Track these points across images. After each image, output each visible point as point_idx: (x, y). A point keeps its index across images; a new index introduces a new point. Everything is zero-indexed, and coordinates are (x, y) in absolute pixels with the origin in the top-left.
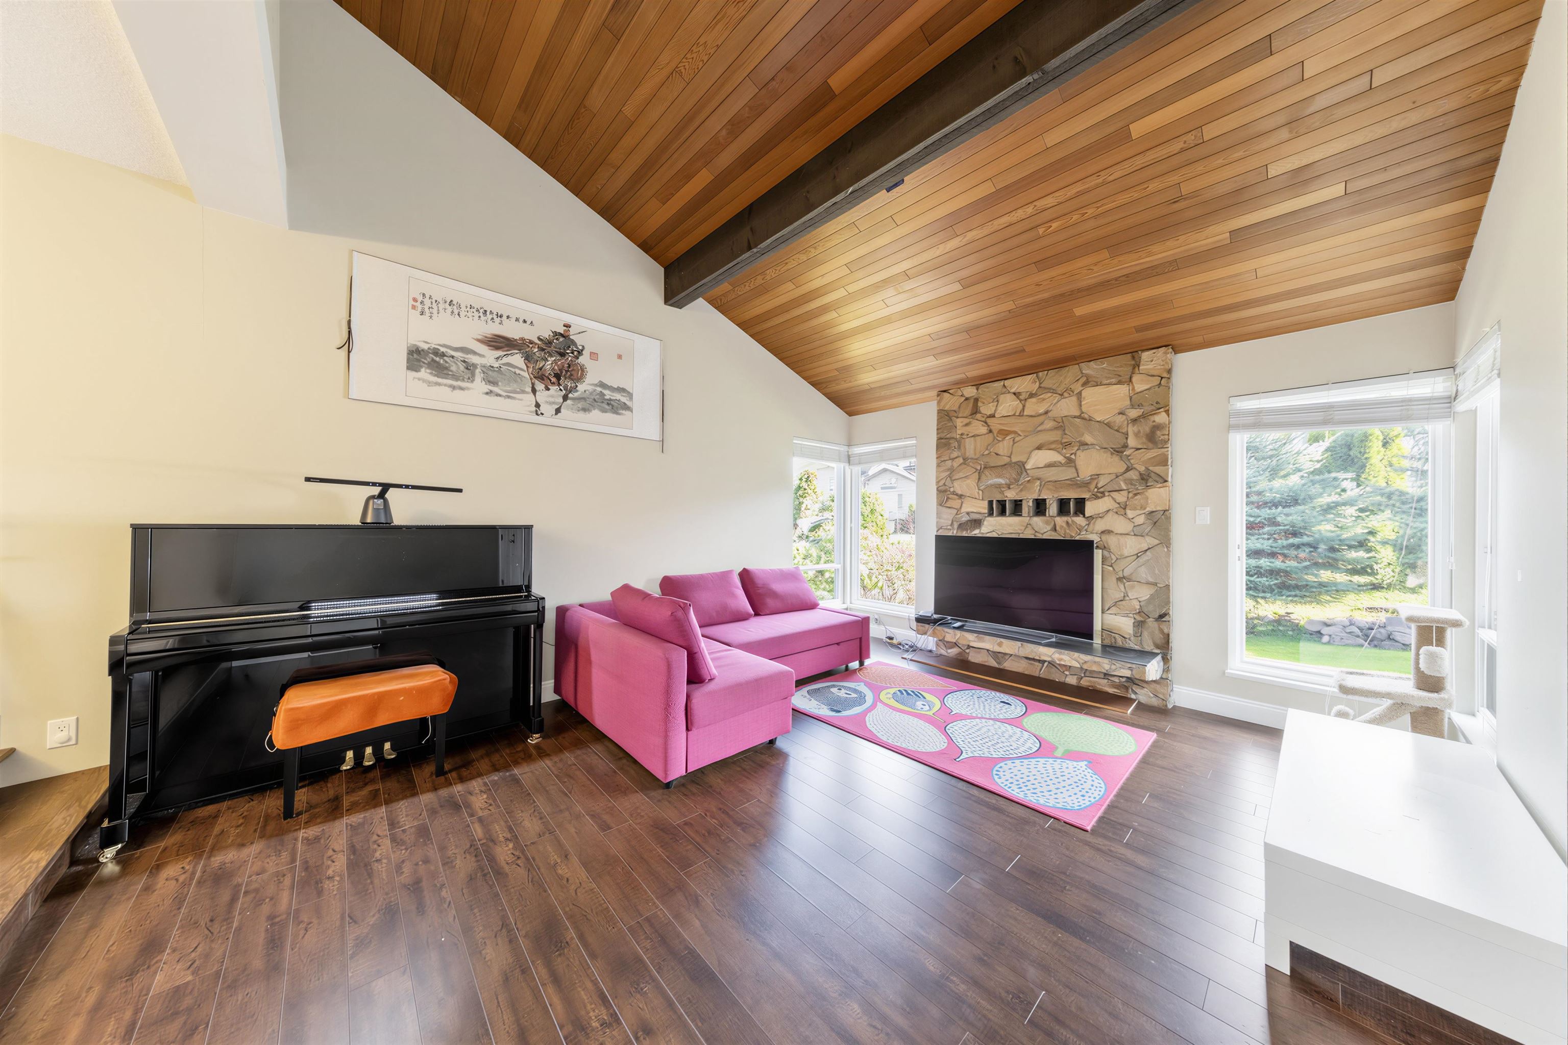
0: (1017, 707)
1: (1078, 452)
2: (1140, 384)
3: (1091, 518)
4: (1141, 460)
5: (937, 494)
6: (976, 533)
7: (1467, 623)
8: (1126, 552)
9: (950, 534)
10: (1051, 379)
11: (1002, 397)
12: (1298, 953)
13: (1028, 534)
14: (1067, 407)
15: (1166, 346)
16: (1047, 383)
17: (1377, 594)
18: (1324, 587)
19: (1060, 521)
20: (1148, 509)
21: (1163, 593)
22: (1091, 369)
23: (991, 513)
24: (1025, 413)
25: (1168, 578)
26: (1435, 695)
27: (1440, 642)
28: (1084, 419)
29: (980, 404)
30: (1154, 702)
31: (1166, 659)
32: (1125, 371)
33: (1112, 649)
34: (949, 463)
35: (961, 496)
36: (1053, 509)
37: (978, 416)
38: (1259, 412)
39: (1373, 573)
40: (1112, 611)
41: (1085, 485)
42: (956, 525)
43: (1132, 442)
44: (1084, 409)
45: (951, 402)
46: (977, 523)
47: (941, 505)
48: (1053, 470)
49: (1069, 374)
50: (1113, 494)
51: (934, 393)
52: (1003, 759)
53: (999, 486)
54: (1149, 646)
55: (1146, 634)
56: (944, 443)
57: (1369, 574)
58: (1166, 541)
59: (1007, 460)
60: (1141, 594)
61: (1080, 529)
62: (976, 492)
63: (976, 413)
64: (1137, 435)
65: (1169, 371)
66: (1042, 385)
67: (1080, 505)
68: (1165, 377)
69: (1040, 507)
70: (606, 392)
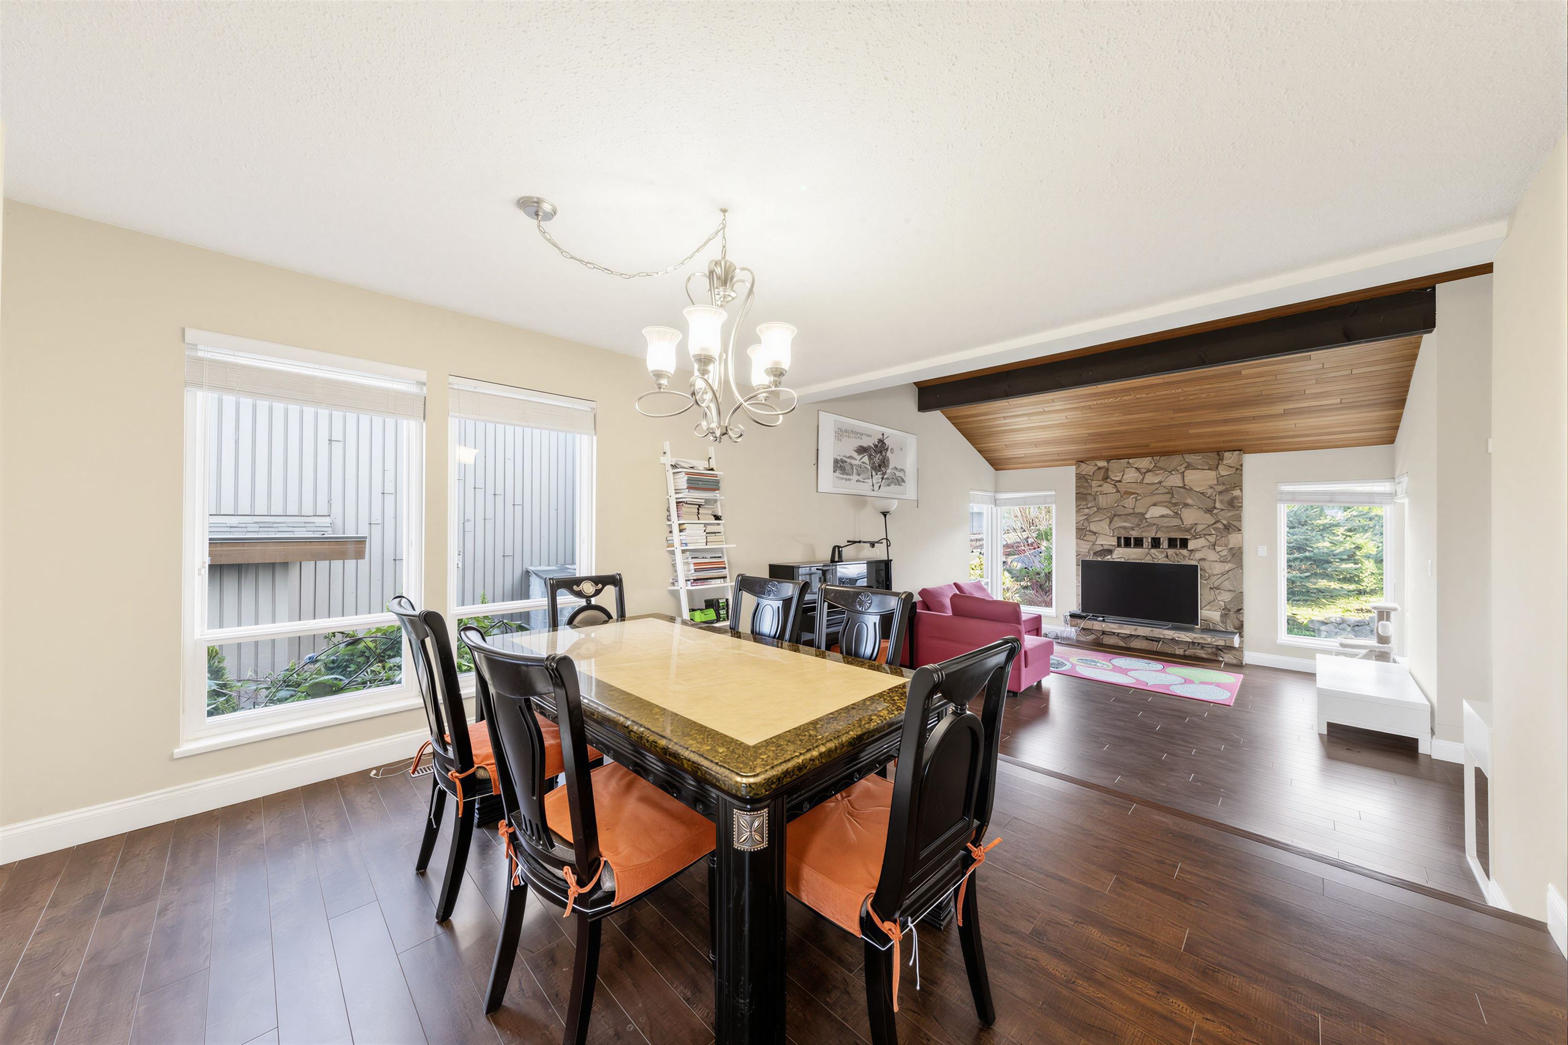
0: (1158, 666)
1: (1183, 509)
2: (1223, 471)
3: (1192, 551)
4: (1225, 516)
5: (1076, 532)
6: (1108, 558)
7: (1400, 609)
8: (1215, 573)
9: (1088, 559)
10: (1163, 462)
11: (1127, 470)
12: (1330, 725)
13: (1148, 560)
14: (1174, 480)
15: (1239, 450)
16: (1161, 464)
17: (1363, 598)
18: (1323, 593)
19: (1171, 552)
20: (1230, 546)
21: (1239, 597)
22: (1191, 458)
23: (1119, 545)
24: (1144, 482)
25: (1242, 588)
26: (1386, 645)
27: (1388, 619)
28: (1186, 489)
29: (1109, 473)
30: (1235, 662)
31: (1241, 636)
32: (1213, 462)
33: (1208, 629)
34: (1086, 510)
35: (1095, 533)
36: (1165, 544)
37: (1109, 480)
38: (1293, 493)
39: (1358, 582)
40: (1208, 607)
41: (1188, 530)
42: (1092, 553)
43: (1218, 505)
44: (1186, 483)
45: (1087, 469)
46: (1110, 552)
47: (1080, 539)
48: (1167, 519)
49: (1176, 460)
50: (1207, 537)
51: (1074, 462)
52: (1172, 685)
53: (1125, 528)
54: (1232, 629)
55: (1228, 621)
56: (1081, 496)
57: (1356, 582)
58: (1240, 565)
59: (1131, 511)
60: (1226, 597)
61: (1184, 557)
62: (1108, 531)
63: (1107, 478)
64: (1221, 502)
65: (1241, 465)
66: (1157, 465)
67: (1184, 543)
68: (1239, 469)
69: (1156, 543)
70: (897, 473)
